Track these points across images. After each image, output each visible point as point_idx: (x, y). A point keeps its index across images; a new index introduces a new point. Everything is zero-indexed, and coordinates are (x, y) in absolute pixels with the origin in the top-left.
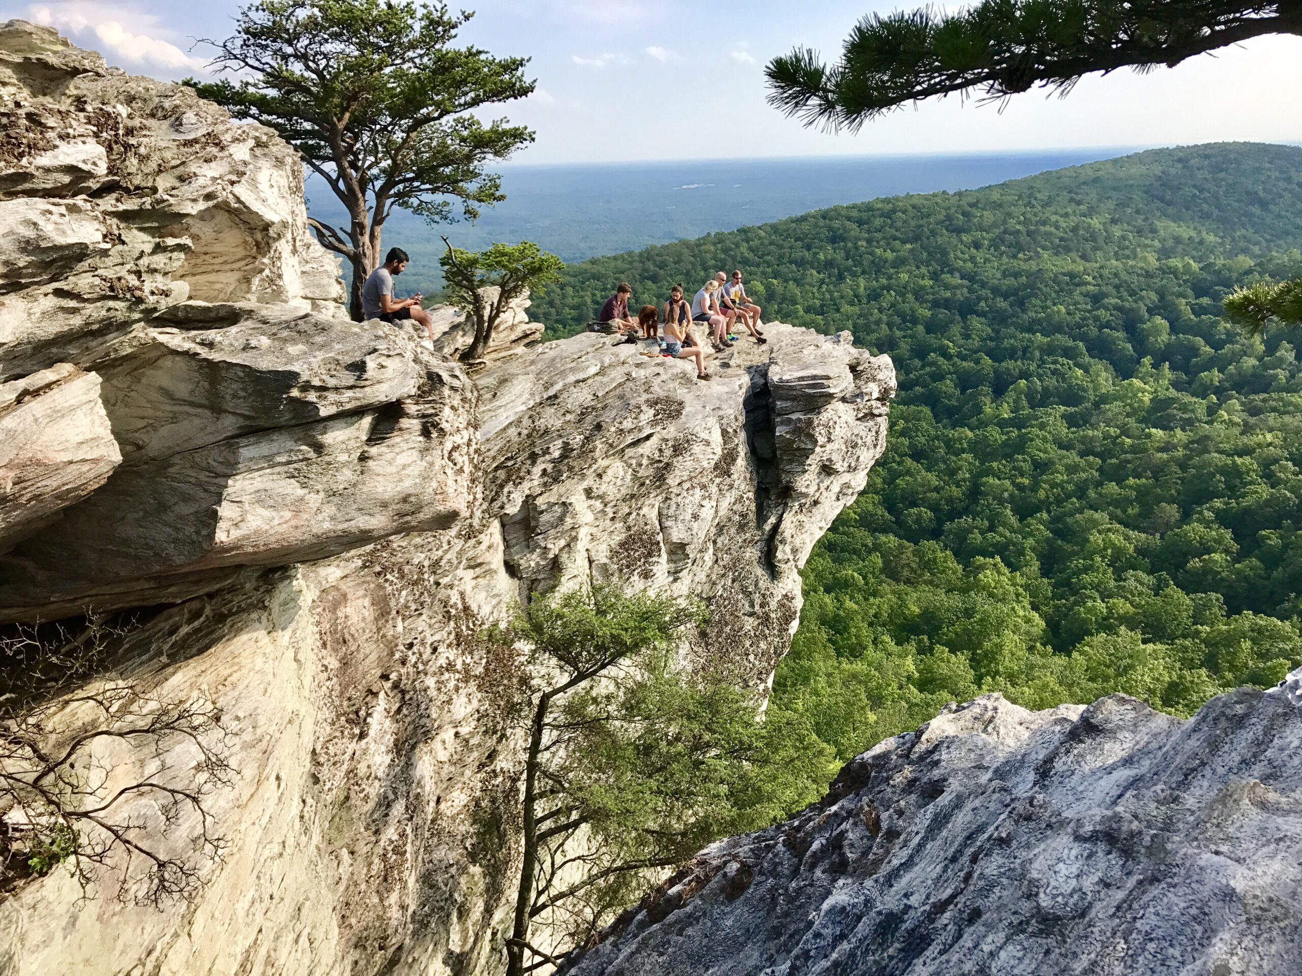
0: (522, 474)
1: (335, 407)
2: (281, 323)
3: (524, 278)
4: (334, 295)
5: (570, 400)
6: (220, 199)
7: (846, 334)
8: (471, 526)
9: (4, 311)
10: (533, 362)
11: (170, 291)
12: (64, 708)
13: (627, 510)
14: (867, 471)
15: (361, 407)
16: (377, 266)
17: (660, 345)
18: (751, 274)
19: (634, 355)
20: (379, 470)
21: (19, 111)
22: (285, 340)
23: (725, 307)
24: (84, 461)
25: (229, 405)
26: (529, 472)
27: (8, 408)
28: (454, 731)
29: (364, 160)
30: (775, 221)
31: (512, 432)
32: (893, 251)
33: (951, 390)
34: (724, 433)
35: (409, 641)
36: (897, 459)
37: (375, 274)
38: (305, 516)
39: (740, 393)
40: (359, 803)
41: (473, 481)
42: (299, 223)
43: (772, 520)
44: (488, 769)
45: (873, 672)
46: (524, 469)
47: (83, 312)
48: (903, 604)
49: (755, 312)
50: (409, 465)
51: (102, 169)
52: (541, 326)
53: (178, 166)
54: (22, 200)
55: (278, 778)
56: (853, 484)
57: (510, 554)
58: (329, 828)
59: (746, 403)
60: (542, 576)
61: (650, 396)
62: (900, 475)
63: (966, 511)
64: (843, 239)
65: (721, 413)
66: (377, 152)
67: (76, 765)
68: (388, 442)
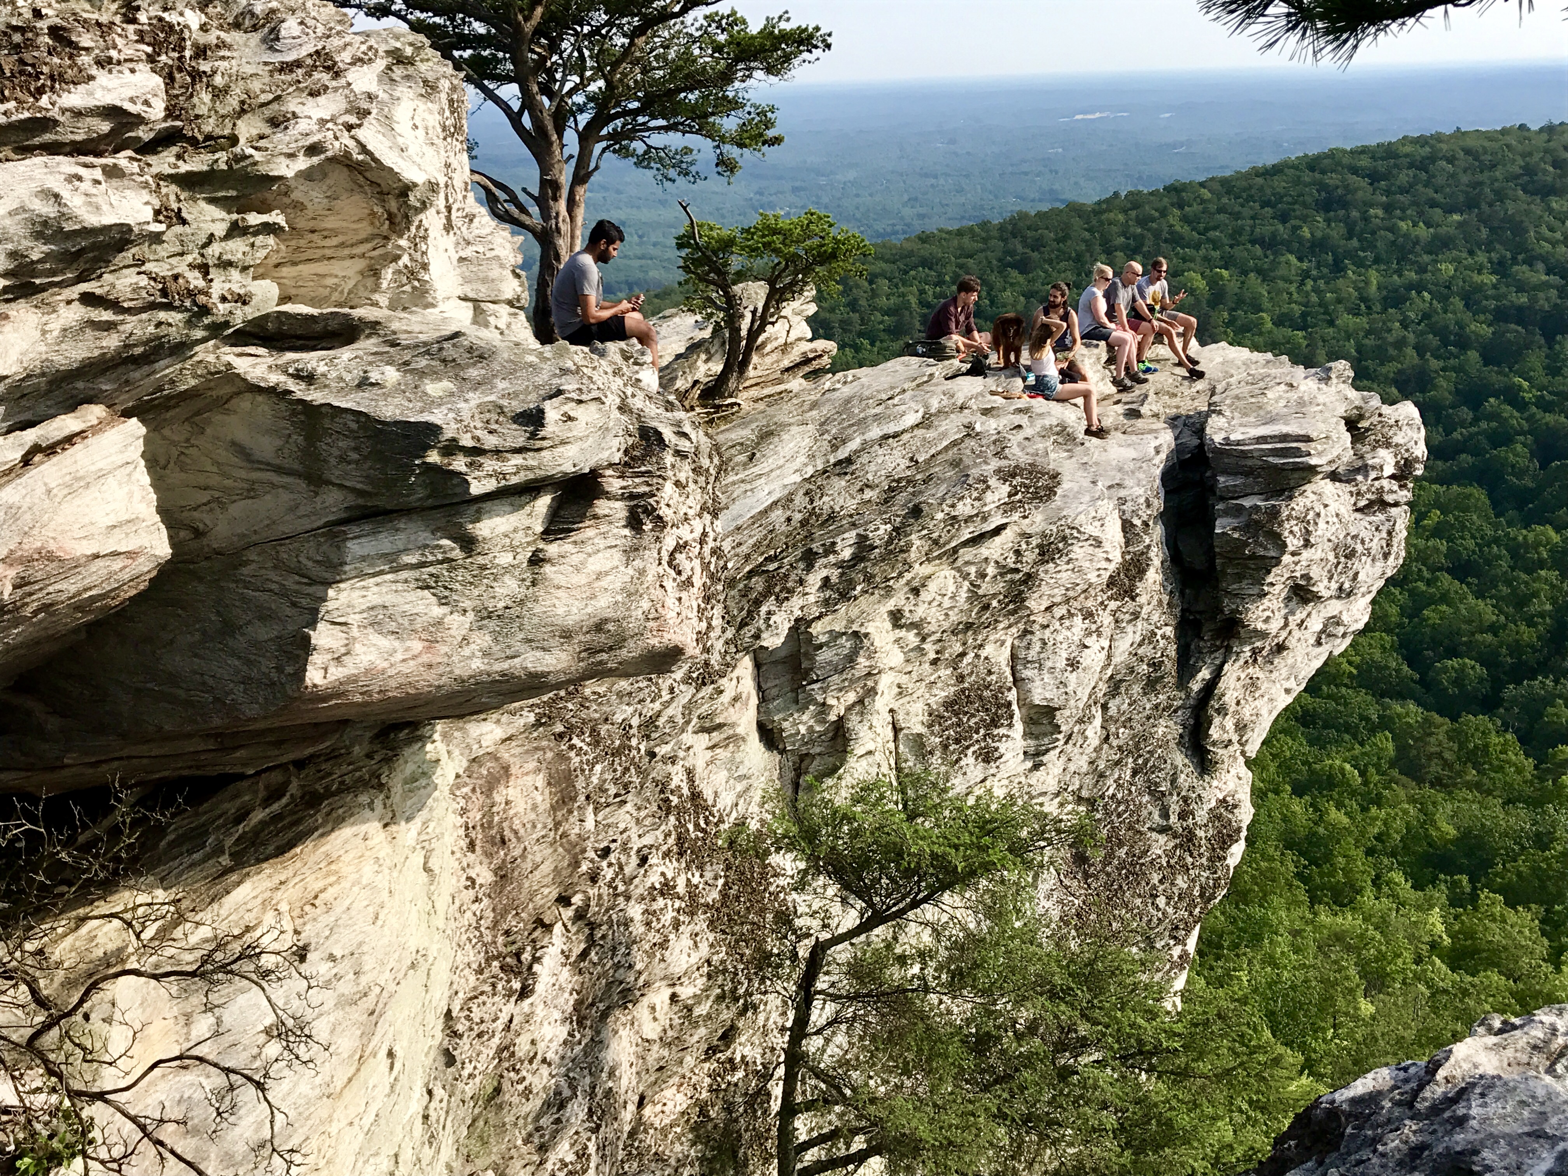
0: (790, 584)
1: (493, 481)
2: (417, 346)
3: (807, 270)
4: (509, 295)
5: (872, 467)
6: (329, 154)
7: (1342, 366)
8: (707, 664)
9: (8, 327)
10: (814, 405)
11: (250, 295)
12: (77, 927)
13: (958, 648)
14: (1370, 597)
15: (535, 480)
16: (578, 249)
17: (1024, 379)
18: (1184, 260)
19: (981, 394)
20: (560, 580)
21: (39, 25)
22: (422, 374)
23: (1136, 318)
24: (115, 554)
25: (334, 474)
26: (801, 582)
27: (9, 472)
28: (670, 991)
29: (563, 82)
30: (1228, 173)
31: (778, 516)
32: (1428, 225)
33: (1523, 462)
34: (1127, 526)
35: (605, 844)
36: (1426, 574)
37: (573, 259)
38: (444, 649)
39: (1157, 460)
40: (515, 1100)
41: (707, 599)
42: (458, 183)
43: (1205, 674)
44: (722, 1056)
45: (1371, 932)
46: (793, 577)
47: (121, 328)
48: (1428, 818)
49: (1187, 326)
50: (607, 573)
51: (157, 111)
52: (831, 346)
53: (269, 103)
54: (38, 161)
55: (391, 1054)
56: (1345, 618)
57: (768, 712)
58: (468, 1137)
59: (1167, 477)
60: (818, 750)
61: (1004, 463)
62: (1431, 601)
63: (1543, 668)
64: (1344, 204)
65: (1122, 493)
66: (583, 69)
67: (93, 1016)
68: (575, 536)
